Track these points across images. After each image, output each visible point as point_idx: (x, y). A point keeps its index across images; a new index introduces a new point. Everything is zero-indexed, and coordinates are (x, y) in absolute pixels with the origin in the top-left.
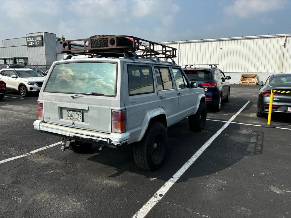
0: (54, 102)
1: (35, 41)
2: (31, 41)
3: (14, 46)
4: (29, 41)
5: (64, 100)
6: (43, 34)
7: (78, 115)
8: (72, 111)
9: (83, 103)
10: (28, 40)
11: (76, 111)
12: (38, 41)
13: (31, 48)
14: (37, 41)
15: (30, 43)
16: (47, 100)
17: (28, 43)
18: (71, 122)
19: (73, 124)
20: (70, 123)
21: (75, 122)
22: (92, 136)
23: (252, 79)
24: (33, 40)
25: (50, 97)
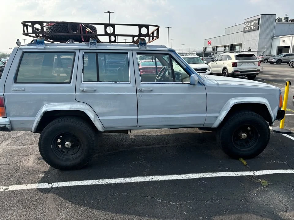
1: (251, 26)
2: (247, 27)
3: (233, 33)
4: (246, 27)
6: (260, 17)
10: (245, 25)
12: (255, 25)
13: (247, 34)
14: (253, 25)
15: (247, 28)
17: (244, 28)
24: (250, 24)
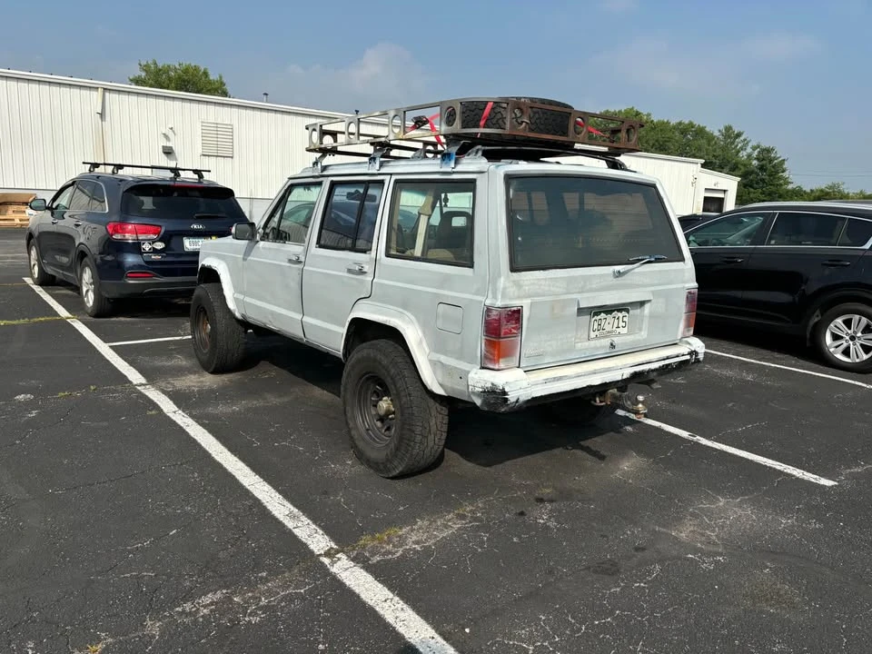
0: (562, 297)
5: (594, 286)
7: (616, 321)
8: (604, 312)
9: (638, 286)
11: (614, 311)
16: (539, 295)
18: (606, 342)
19: (612, 346)
20: (602, 347)
21: (616, 340)
22: (668, 358)
23: (23, 208)
25: (549, 286)
